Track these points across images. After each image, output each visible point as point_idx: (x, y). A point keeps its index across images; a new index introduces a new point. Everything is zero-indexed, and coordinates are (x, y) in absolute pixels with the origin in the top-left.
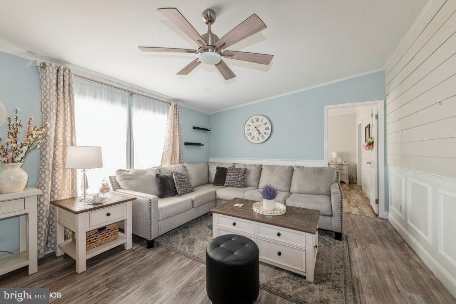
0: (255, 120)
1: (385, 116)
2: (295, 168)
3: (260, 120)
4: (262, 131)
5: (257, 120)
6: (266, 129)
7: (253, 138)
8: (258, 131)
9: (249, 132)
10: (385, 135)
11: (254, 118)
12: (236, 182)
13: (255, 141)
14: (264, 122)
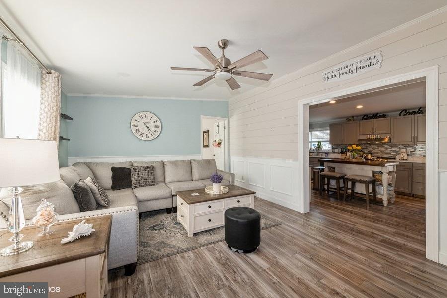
0: (144, 117)
1: (229, 128)
2: (192, 162)
3: (150, 117)
4: (152, 128)
5: (147, 117)
6: (156, 126)
7: (142, 134)
8: (148, 128)
9: (137, 128)
10: (229, 139)
11: (143, 114)
12: (147, 181)
13: (144, 138)
14: (154, 119)
